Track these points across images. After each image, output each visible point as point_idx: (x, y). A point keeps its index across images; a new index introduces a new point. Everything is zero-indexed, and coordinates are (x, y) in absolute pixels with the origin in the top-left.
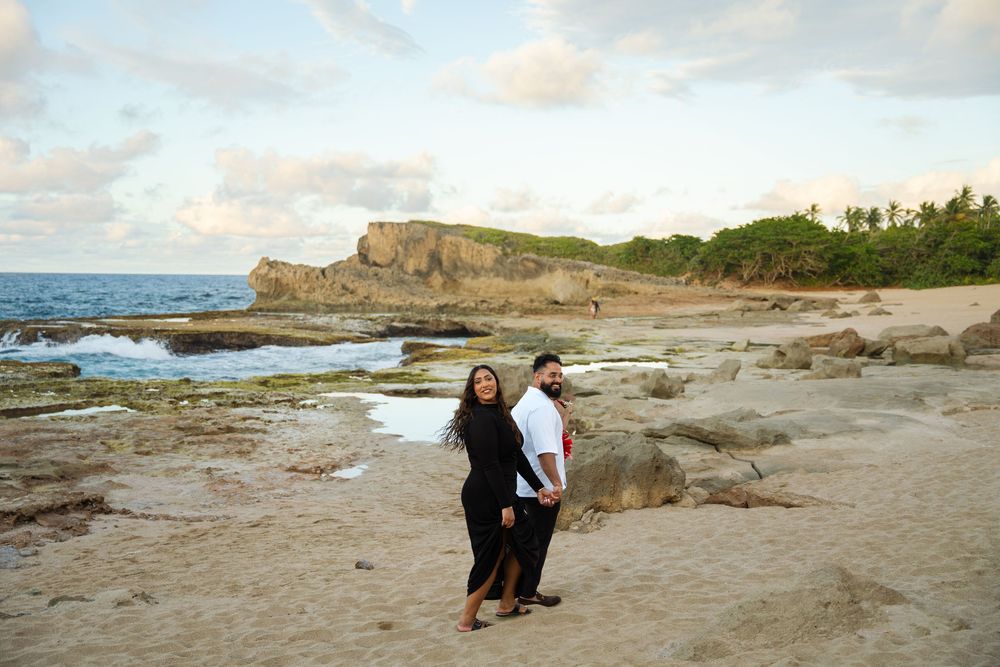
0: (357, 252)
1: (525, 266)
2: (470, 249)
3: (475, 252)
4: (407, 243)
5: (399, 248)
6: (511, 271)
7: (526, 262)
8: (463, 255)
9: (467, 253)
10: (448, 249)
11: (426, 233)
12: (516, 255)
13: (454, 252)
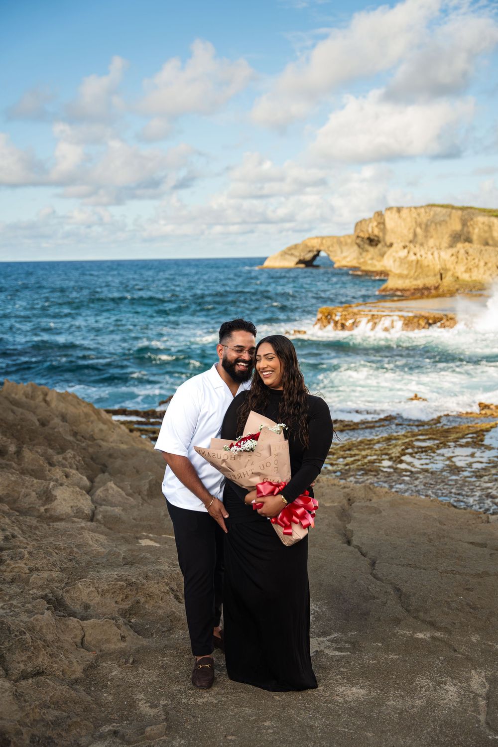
4: (427, 226)
5: (419, 230)
10: (480, 229)
11: (450, 216)
13: (485, 232)
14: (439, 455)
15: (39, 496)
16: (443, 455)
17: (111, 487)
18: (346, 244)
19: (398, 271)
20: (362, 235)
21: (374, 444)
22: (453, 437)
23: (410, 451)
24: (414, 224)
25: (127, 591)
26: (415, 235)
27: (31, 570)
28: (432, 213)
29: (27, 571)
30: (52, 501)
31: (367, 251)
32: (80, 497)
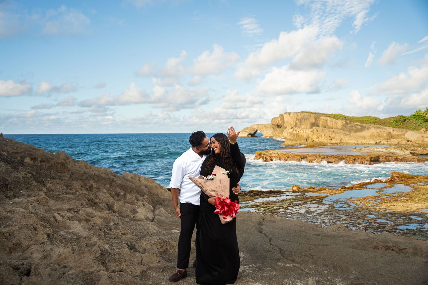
0: (270, 123)
1: (356, 127)
2: (332, 122)
3: (334, 122)
4: (301, 120)
5: (297, 122)
6: (350, 130)
7: (356, 126)
8: (329, 124)
9: (330, 123)
10: (322, 122)
11: (310, 116)
12: (351, 123)
13: (324, 123)
14: (304, 207)
15: (131, 211)
16: (305, 207)
17: (162, 210)
18: (268, 127)
19: (289, 138)
20: (274, 123)
21: (277, 203)
22: (309, 200)
23: (291, 205)
24: (295, 119)
25: (162, 244)
26: (296, 124)
27: (123, 234)
28: (303, 115)
29: (121, 234)
30: (136, 213)
31: (277, 130)
32: (148, 212)
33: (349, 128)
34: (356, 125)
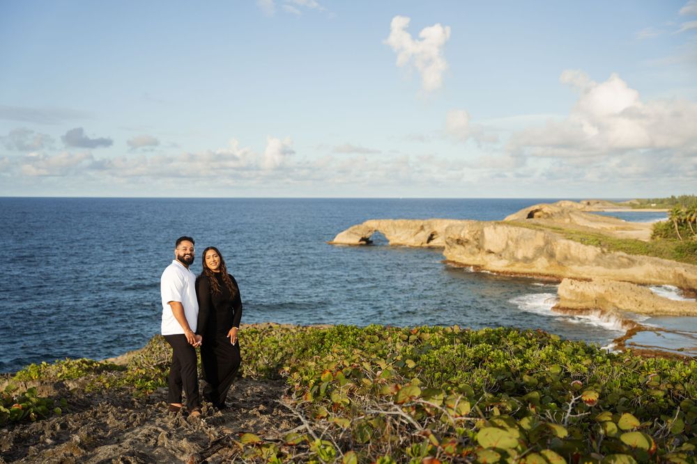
18: (399, 226)
19: (569, 298)
20: (452, 236)
24: (506, 238)
28: (521, 232)
33: (609, 260)
34: (619, 256)
